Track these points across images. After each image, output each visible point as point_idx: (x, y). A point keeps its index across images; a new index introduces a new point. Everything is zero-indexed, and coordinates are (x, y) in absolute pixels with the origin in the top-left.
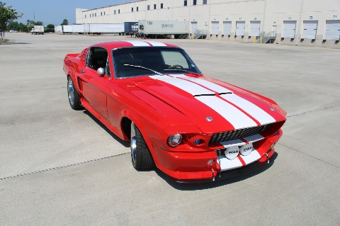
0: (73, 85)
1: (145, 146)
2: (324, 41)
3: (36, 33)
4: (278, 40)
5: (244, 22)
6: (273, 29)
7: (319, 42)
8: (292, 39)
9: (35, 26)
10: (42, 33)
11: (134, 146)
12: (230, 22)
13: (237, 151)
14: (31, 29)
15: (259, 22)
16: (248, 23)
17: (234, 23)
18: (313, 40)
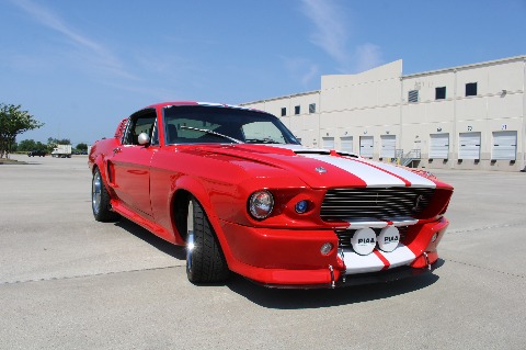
0: (101, 180)
1: (209, 232)
2: (494, 162)
3: (60, 155)
4: (424, 162)
5: (371, 138)
6: (415, 146)
7: (485, 164)
8: (446, 161)
9: (59, 146)
10: (68, 156)
11: (191, 246)
12: (351, 138)
13: (372, 241)
14: (52, 150)
15: (394, 137)
16: (377, 138)
17: (356, 140)
18: (477, 161)
